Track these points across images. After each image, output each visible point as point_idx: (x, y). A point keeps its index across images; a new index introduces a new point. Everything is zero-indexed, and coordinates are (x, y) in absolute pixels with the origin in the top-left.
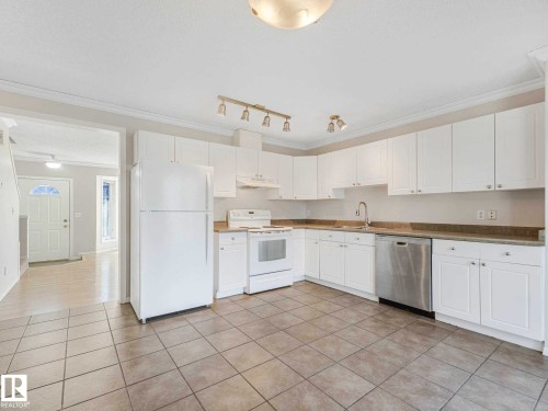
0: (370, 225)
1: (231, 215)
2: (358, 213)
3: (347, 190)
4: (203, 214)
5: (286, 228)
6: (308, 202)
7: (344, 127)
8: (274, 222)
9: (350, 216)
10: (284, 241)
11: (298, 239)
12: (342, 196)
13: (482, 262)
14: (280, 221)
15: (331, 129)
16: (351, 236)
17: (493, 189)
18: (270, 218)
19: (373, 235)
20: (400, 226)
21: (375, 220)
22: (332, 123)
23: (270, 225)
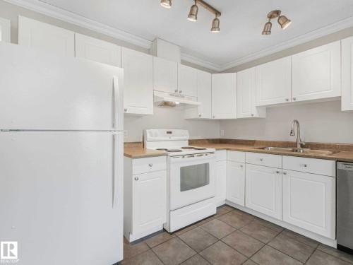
1: (148, 136)
2: (292, 133)
4: (109, 135)
5: (209, 149)
6: (221, 122)
7: (287, 25)
8: (191, 142)
11: (221, 162)
14: (197, 141)
15: (267, 30)
18: (188, 137)
22: (269, 23)
23: (188, 146)
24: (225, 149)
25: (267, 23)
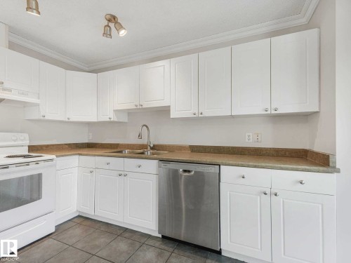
0: (152, 148)
2: (140, 136)
3: (130, 113)
7: (123, 33)
8: (32, 148)
9: (132, 139)
10: (40, 176)
12: (124, 119)
13: (274, 191)
14: (47, 146)
15: (107, 34)
16: (131, 163)
17: (269, 112)
18: (27, 143)
19: (156, 162)
20: (180, 148)
21: (156, 143)
22: (108, 26)
23: (27, 153)
24: (76, 154)
25: (105, 26)
